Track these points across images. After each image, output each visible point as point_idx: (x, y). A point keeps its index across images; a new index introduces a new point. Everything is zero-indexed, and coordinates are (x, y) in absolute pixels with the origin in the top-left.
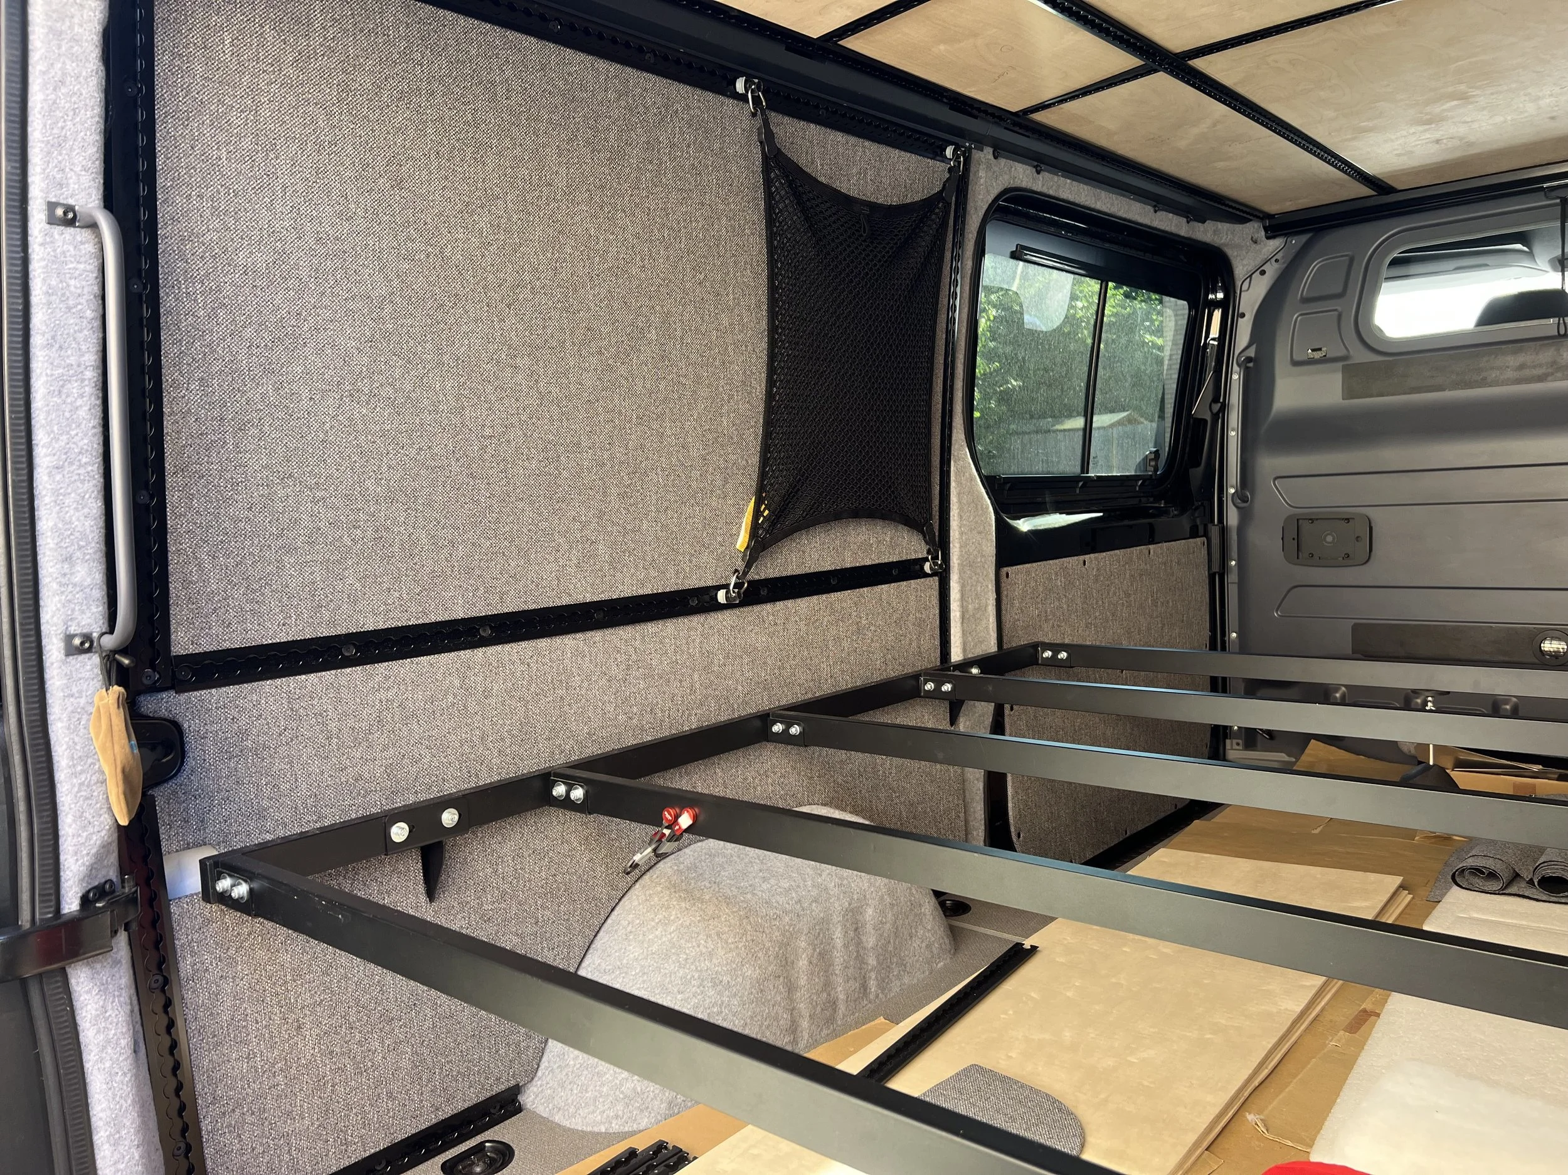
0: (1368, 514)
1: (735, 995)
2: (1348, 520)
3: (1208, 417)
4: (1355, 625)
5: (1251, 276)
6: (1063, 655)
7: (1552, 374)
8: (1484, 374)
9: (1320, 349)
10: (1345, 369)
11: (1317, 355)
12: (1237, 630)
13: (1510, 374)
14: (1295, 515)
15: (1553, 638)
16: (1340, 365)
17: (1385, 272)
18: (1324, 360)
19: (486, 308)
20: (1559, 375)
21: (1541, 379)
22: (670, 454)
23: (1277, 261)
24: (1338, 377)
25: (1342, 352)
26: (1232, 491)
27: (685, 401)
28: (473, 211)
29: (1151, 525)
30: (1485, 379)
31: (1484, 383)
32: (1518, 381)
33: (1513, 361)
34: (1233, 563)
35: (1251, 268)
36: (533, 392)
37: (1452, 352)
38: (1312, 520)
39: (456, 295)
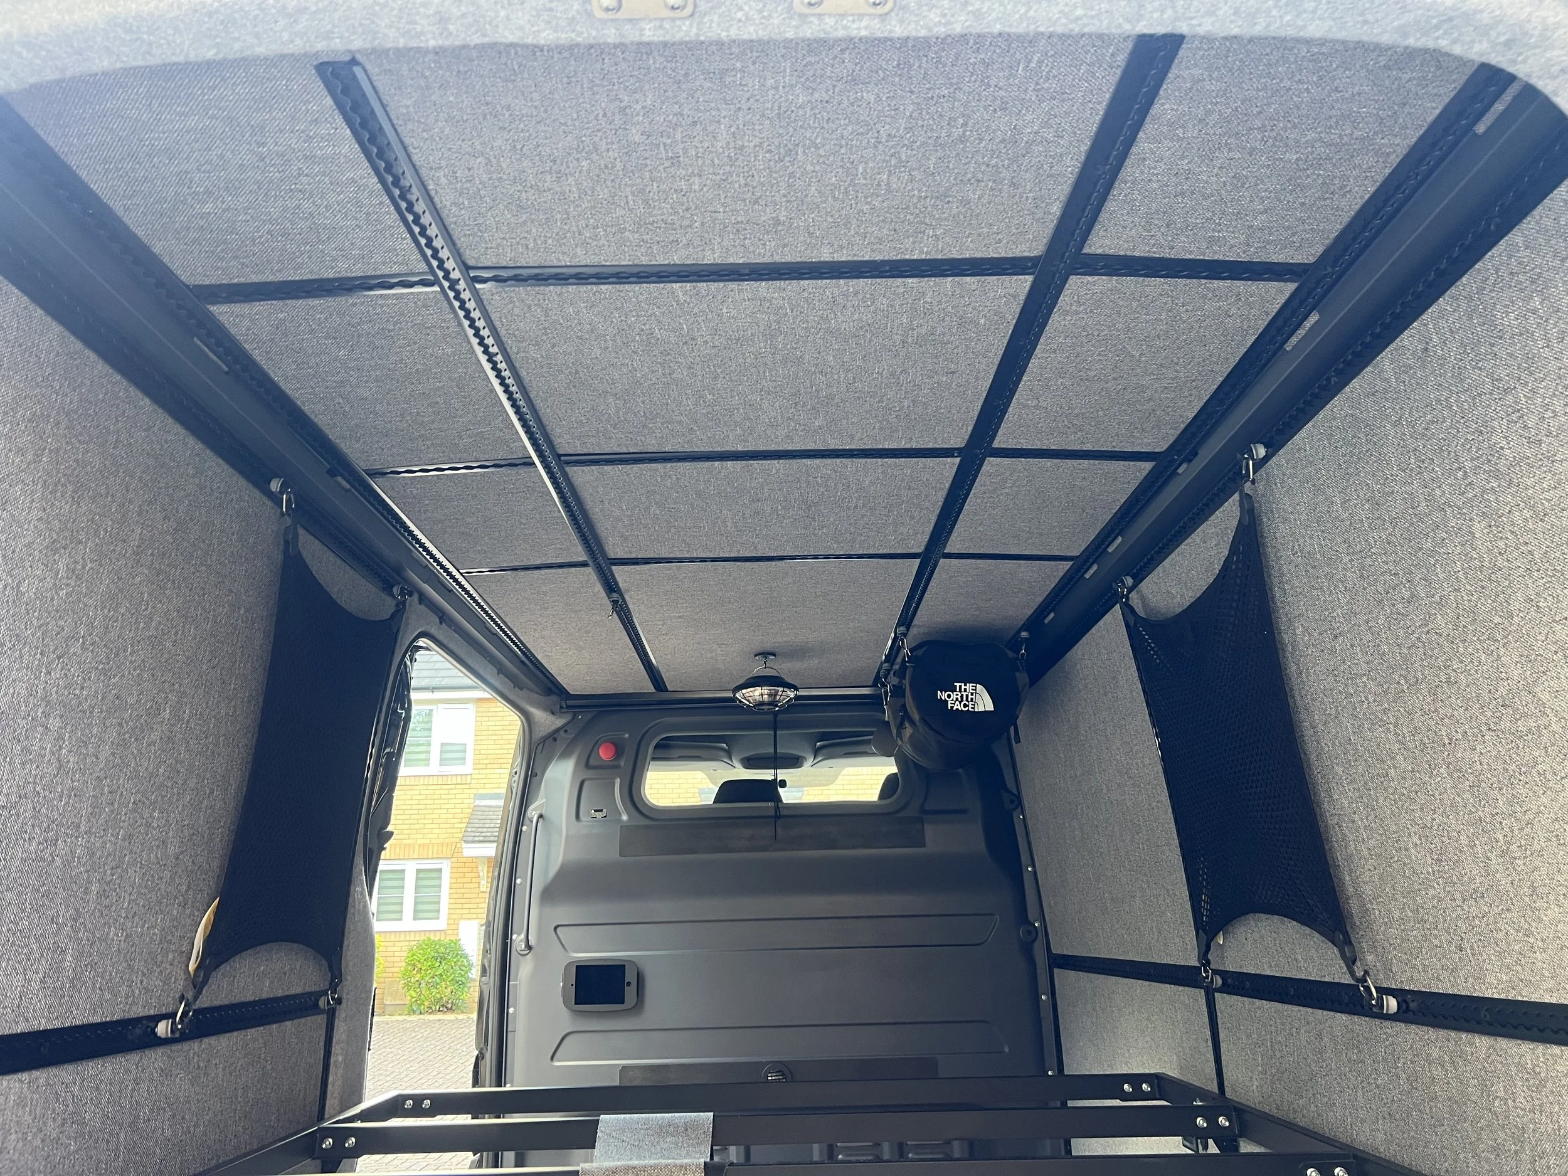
4: (623, 1068)
5: (544, 741)
9: (601, 811)
10: (622, 830)
14: (574, 962)
16: (618, 825)
17: (652, 753)
19: (38, 656)
21: (765, 848)
22: (151, 849)
23: (566, 731)
24: (617, 836)
26: (516, 937)
27: (175, 790)
28: (57, 549)
30: (725, 846)
32: (748, 848)
33: (746, 832)
36: (53, 759)
37: (700, 822)
39: (17, 636)
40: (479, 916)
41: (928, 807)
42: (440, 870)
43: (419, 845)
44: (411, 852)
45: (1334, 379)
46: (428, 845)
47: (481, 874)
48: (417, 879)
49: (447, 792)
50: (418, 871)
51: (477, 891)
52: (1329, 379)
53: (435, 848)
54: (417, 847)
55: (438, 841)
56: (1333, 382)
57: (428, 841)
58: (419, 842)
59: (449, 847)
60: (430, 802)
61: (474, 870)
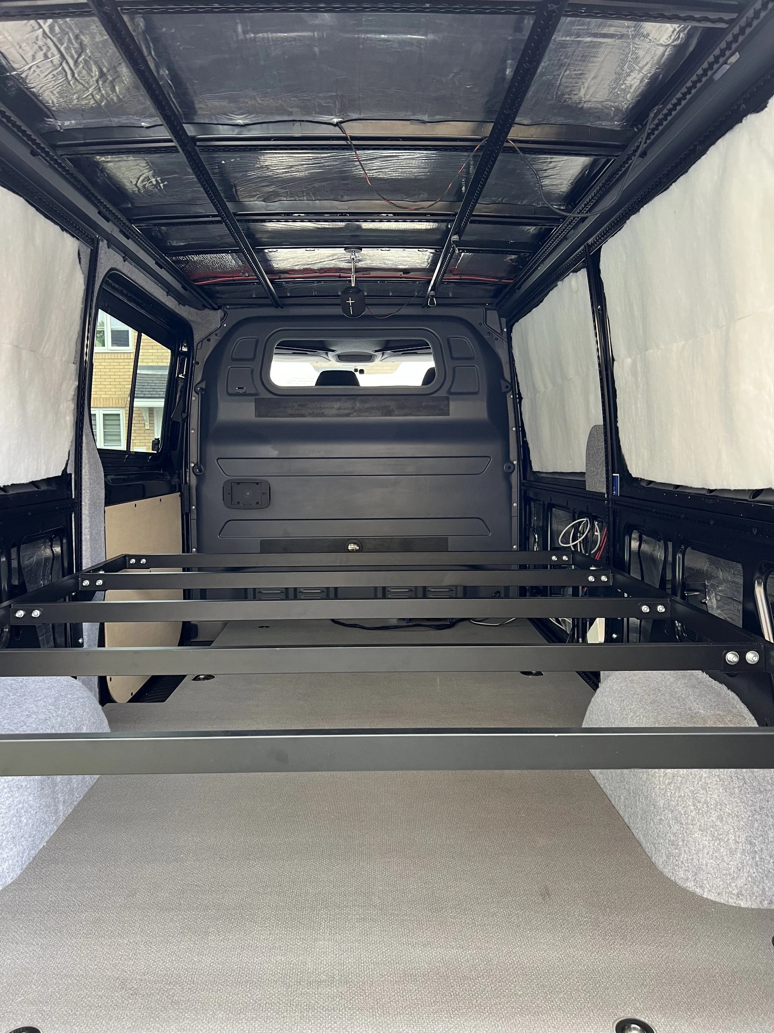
0: (270, 482)
1: (30, 794)
2: (257, 484)
3: (180, 421)
4: (262, 540)
5: (202, 341)
6: (144, 561)
7: (352, 413)
8: (323, 411)
9: (243, 388)
10: (256, 401)
11: (241, 391)
12: (196, 546)
13: (334, 411)
14: (229, 480)
15: (354, 543)
16: (253, 398)
17: (275, 351)
18: (245, 394)
20: (355, 414)
21: (348, 415)
23: (216, 335)
24: (253, 405)
25: (254, 391)
26: (193, 465)
29: (143, 486)
30: (323, 413)
31: (322, 415)
32: (338, 415)
33: (337, 405)
34: (194, 507)
35: (203, 336)
37: (307, 397)
38: (239, 483)
40: (147, 444)
41: (453, 390)
42: (119, 415)
43: (103, 398)
44: (98, 402)
45: (743, 106)
46: (109, 398)
47: (145, 418)
48: (104, 420)
49: (118, 364)
50: (104, 414)
51: (143, 428)
52: (739, 106)
53: (114, 401)
54: (102, 400)
55: (116, 396)
56: (741, 109)
57: (108, 396)
58: (103, 396)
59: (123, 400)
60: (108, 370)
61: (141, 415)
